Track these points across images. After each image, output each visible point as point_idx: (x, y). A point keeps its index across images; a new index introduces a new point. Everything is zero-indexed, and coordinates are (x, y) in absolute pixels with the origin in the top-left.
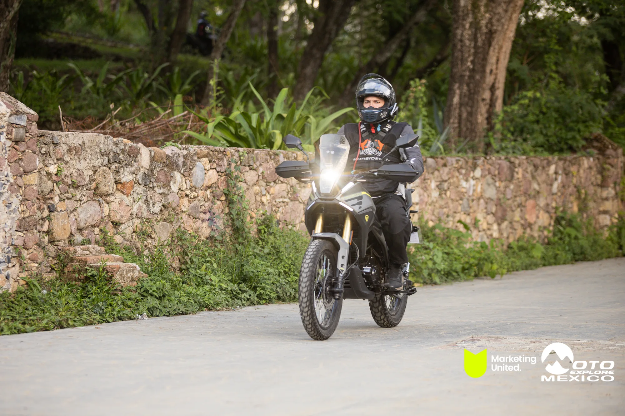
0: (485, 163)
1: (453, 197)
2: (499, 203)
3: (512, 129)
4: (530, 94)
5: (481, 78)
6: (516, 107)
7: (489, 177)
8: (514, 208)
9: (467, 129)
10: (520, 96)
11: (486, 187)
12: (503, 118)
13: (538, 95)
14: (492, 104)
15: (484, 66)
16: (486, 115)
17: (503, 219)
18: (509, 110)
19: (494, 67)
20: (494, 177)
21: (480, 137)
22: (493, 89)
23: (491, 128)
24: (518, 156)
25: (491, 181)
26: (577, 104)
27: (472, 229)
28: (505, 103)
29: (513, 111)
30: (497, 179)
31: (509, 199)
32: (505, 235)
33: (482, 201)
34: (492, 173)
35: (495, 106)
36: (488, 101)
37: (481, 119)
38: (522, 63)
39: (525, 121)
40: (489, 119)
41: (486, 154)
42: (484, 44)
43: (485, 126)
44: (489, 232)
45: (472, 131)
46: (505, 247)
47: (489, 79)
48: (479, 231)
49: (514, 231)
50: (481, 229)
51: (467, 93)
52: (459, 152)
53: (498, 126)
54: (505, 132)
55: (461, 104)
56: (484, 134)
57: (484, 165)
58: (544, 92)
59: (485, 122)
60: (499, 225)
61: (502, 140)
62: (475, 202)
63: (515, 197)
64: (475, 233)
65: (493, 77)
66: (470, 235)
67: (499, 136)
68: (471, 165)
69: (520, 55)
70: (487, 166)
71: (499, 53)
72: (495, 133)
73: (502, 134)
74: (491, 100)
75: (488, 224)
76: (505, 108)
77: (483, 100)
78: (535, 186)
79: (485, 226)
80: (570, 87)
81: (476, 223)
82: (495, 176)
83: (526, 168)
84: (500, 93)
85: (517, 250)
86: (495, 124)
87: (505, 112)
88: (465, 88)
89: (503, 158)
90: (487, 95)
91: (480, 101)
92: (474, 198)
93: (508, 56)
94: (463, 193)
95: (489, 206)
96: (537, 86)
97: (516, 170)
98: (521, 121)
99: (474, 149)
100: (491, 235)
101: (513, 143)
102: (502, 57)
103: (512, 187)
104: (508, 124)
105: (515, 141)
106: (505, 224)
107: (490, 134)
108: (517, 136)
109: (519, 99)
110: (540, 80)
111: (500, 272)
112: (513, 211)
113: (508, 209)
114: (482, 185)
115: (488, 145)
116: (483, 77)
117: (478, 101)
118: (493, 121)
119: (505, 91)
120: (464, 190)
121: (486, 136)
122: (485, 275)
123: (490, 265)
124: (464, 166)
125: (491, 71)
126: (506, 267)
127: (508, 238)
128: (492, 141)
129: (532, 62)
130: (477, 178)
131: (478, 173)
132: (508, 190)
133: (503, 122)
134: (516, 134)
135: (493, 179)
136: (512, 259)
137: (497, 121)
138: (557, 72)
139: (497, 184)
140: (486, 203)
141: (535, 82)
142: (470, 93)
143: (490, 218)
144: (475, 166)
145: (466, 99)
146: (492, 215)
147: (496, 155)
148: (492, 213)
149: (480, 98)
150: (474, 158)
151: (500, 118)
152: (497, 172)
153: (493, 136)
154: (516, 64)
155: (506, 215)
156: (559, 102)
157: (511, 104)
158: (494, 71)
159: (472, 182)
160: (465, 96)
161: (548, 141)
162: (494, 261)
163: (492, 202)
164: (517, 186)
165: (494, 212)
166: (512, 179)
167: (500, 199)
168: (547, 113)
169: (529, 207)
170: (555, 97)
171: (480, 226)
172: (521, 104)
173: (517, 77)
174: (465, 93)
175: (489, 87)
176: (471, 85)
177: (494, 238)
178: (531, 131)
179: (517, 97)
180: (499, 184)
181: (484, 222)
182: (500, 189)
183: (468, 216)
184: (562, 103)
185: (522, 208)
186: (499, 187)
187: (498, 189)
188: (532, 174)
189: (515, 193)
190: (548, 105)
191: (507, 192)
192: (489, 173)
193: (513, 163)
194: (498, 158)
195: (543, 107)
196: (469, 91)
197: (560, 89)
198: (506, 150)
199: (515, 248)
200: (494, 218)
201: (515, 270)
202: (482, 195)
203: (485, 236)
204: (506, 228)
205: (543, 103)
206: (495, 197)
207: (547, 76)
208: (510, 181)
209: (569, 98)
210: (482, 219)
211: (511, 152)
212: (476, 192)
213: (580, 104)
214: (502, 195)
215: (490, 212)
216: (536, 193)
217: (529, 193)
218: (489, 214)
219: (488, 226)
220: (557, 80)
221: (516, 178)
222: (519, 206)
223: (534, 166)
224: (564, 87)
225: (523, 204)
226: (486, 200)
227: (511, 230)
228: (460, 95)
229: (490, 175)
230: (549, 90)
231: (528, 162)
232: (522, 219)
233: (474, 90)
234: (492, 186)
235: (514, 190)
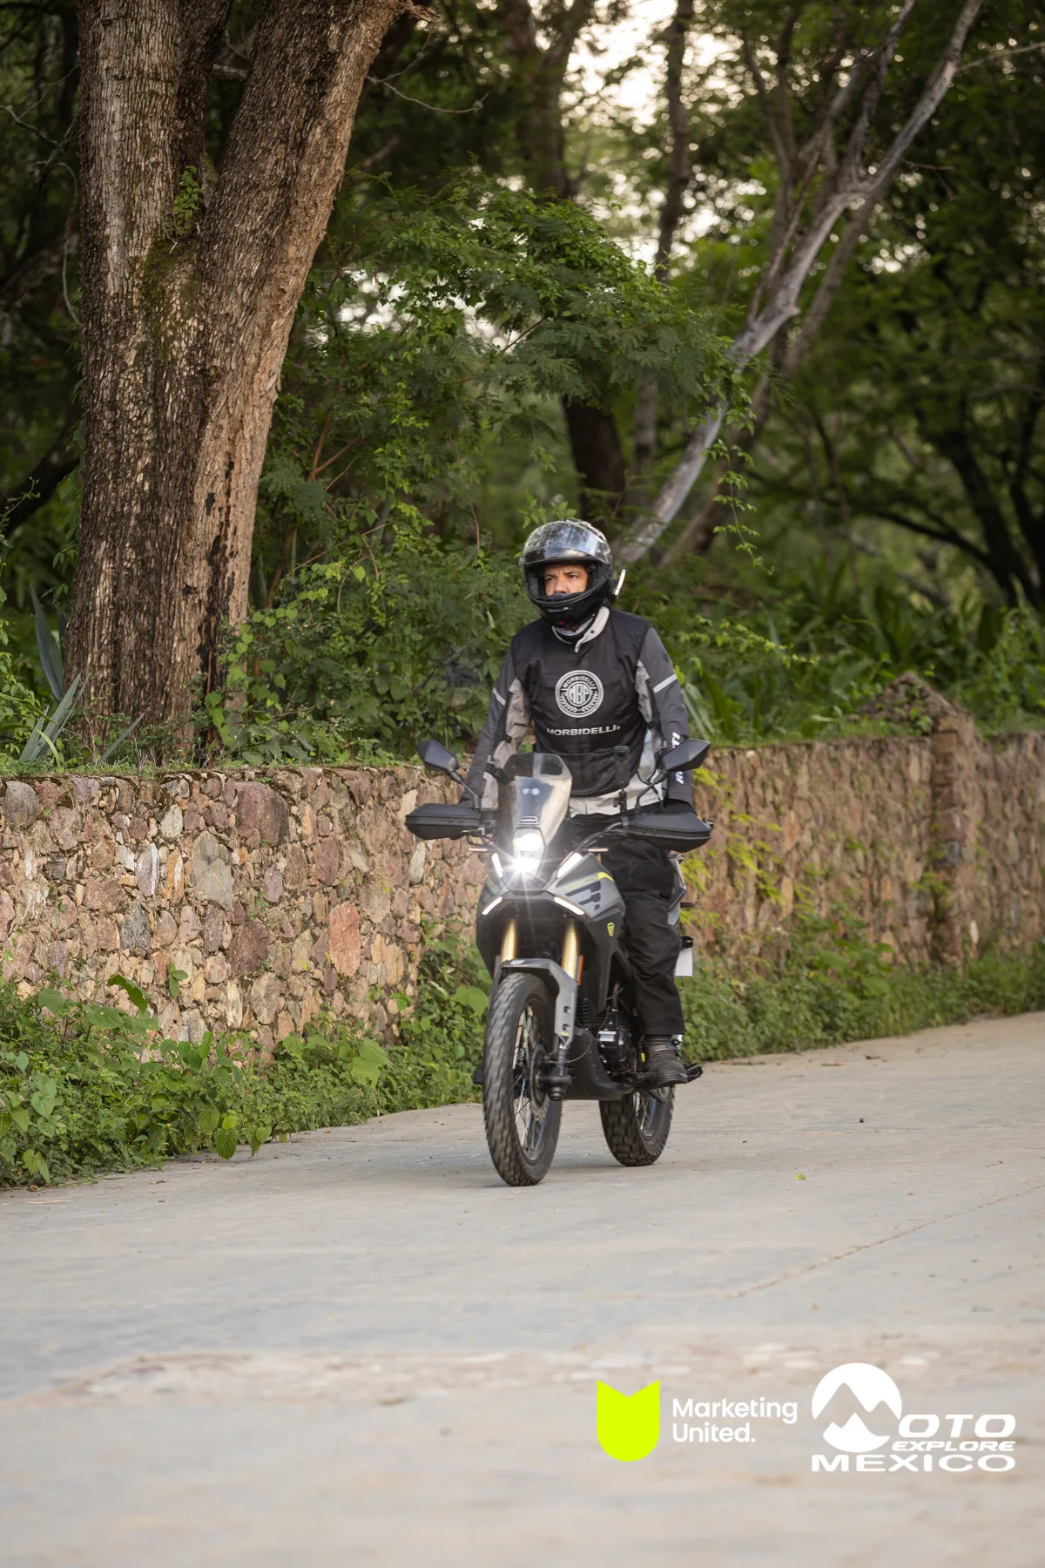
0: (196, 791)
1: (96, 904)
2: (241, 917)
3: (281, 682)
4: (332, 570)
5: (179, 523)
6: (291, 613)
7: (207, 835)
8: (292, 934)
9: (142, 685)
10: (303, 577)
11: (198, 866)
12: (250, 645)
13: (360, 573)
14: (216, 605)
15: (187, 485)
16: (197, 641)
17: (257, 966)
18: (270, 622)
19: (219, 487)
20: (223, 836)
21: (179, 708)
22: (217, 554)
23: (214, 678)
24: (301, 769)
25: (213, 847)
26: (479, 597)
27: (158, 1001)
28: (256, 600)
29: (280, 625)
30: (234, 841)
31: (273, 904)
32: (265, 1017)
33: (188, 911)
34: (220, 825)
35: (226, 611)
36: (203, 595)
37: (183, 651)
38: (306, 474)
39: (322, 656)
40: (207, 652)
41: (199, 761)
42: (184, 415)
43: (197, 675)
44: (211, 1010)
45: (158, 689)
46: (266, 1056)
47: (205, 526)
48: (182, 1009)
49: (291, 1003)
50: (187, 1002)
51: (137, 572)
52: (111, 760)
53: (237, 674)
54: (261, 692)
55: (118, 608)
56: (194, 699)
57: (190, 799)
58: (376, 563)
59: (197, 660)
60: (245, 985)
61: (251, 718)
62: (165, 914)
63: (294, 894)
64: (169, 1012)
65: (216, 518)
66: (154, 1022)
67: (239, 704)
68: (150, 801)
69: (300, 448)
70: (203, 802)
71: (232, 442)
72: (225, 697)
73: (251, 700)
74: (210, 591)
75: (208, 984)
76: (258, 617)
77: (188, 590)
78: (359, 861)
79: (200, 991)
80: (457, 543)
81: (170, 982)
82: (228, 831)
83: (327, 805)
84: (239, 568)
85: (302, 1065)
86: (228, 663)
87: (258, 629)
88: (130, 554)
89: (252, 774)
90: (199, 575)
91: (179, 594)
92: (164, 903)
93: (261, 450)
94: (129, 891)
95: (212, 929)
96: (354, 546)
97: (294, 809)
98: (310, 656)
99: (160, 749)
100: (221, 1019)
101: (284, 725)
102: (242, 455)
103: (282, 865)
104: (268, 665)
105: (290, 718)
106: (266, 979)
107: (213, 698)
108: (296, 706)
109: (299, 588)
110: (364, 527)
111: (249, 1137)
112: (286, 940)
113: (273, 935)
114: (185, 860)
115: (207, 733)
116: (186, 519)
117: (170, 596)
118: (221, 659)
119: (254, 563)
120: (131, 880)
121: (200, 707)
122: (202, 1148)
123: (216, 1116)
124: (125, 803)
125: (211, 499)
126: (268, 1120)
127: (274, 1026)
128: (218, 720)
129: (336, 468)
130: (168, 841)
131: (172, 823)
132: (269, 873)
133: (251, 660)
134: (292, 697)
135: (221, 840)
136: (288, 1094)
137: (232, 657)
138: (416, 500)
139: (236, 857)
140: (203, 919)
141: (349, 533)
142: (147, 573)
143: (217, 967)
144: (162, 803)
145: (134, 590)
146: (221, 954)
147: (230, 765)
148: (221, 949)
149: (176, 587)
150: (161, 778)
151: (242, 648)
152: (233, 820)
153: (221, 704)
154: (287, 478)
155: (267, 953)
156: (426, 594)
157: (276, 605)
158: (220, 500)
159: (156, 854)
160: (130, 580)
161: (394, 715)
162: (229, 1103)
163: (221, 913)
164: (299, 859)
165: (226, 946)
166: (281, 841)
167: (245, 906)
168: (387, 629)
169: (337, 928)
170: (410, 577)
171: (185, 992)
172: (306, 602)
173: (293, 518)
174: (130, 570)
175: (203, 551)
176: (148, 544)
177: (231, 1029)
178: (339, 686)
179: (294, 581)
180: (242, 856)
181: (196, 978)
182: (245, 873)
183: (145, 963)
184: (432, 595)
185: (317, 931)
186: (243, 866)
187: (238, 872)
188: (344, 821)
189: (293, 883)
190: (391, 603)
191: (267, 881)
192: (207, 825)
193: (285, 788)
194: (238, 775)
195: (375, 608)
196: (144, 564)
197: (429, 551)
198: (262, 748)
199: (297, 1055)
200: (228, 966)
201: (297, 1127)
202: (187, 894)
203: (202, 1022)
204: (267, 996)
205: (375, 599)
206: (228, 898)
207: (386, 512)
208: (275, 847)
209: (456, 581)
210: (189, 970)
211: (278, 754)
212: (169, 884)
213: (489, 601)
214: (255, 893)
215: (214, 948)
216: (360, 881)
217: (336, 883)
218: (212, 954)
219: (211, 989)
220: (416, 523)
221: (293, 836)
222: (305, 926)
223: (352, 796)
224: (440, 547)
225: (319, 918)
226: (202, 909)
227: (282, 1002)
228: (116, 578)
229: (212, 829)
230: (393, 557)
231: (329, 785)
232: (316, 965)
233: (159, 562)
234: (220, 862)
235: (289, 875)
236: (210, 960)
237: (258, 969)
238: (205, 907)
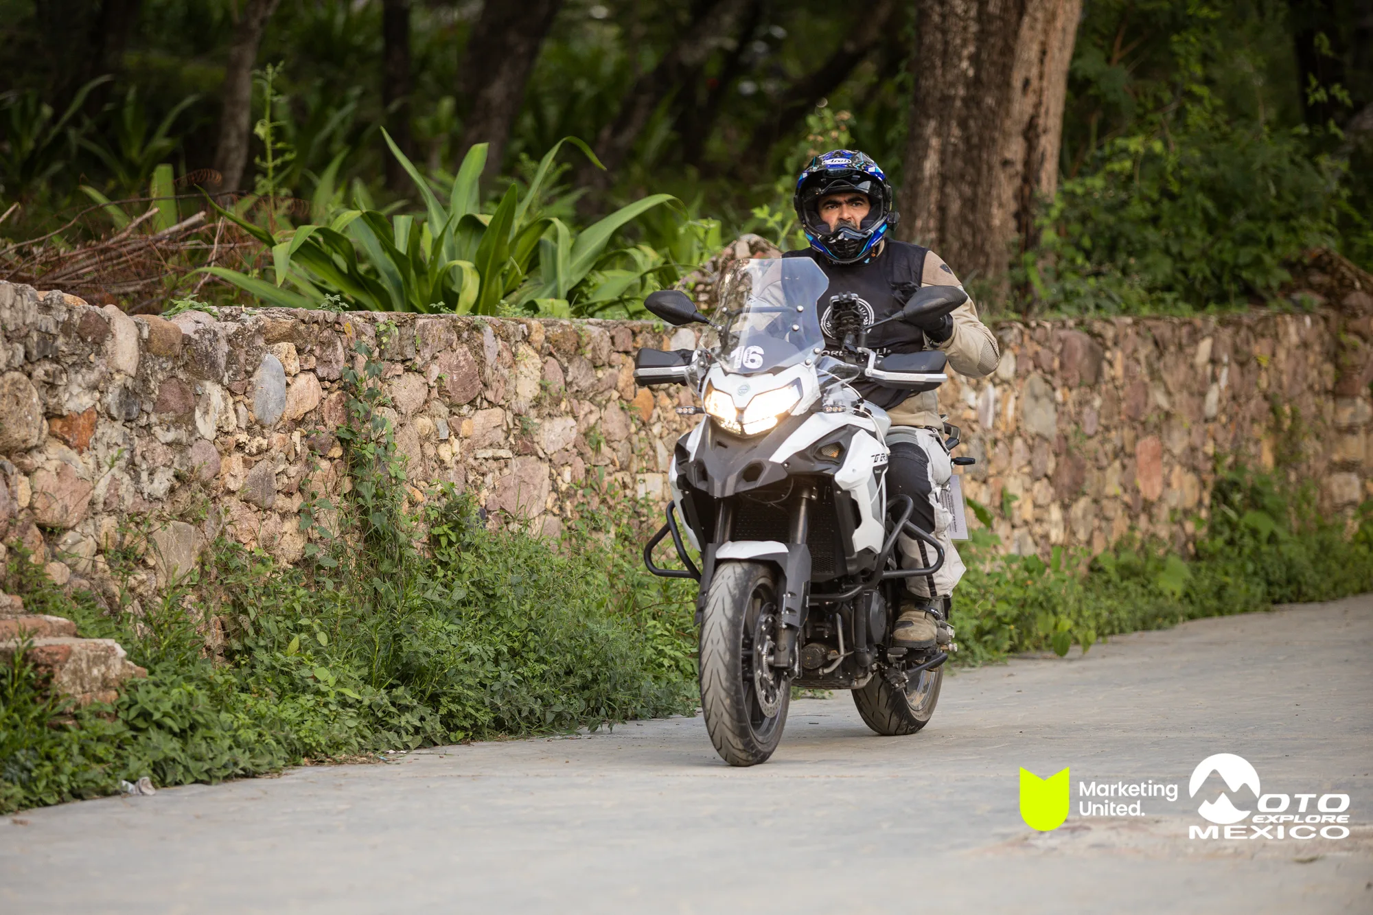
0: (1027, 340)
2: (1064, 449)
4: (1135, 144)
5: (999, 103)
6: (1097, 182)
7: (1035, 377)
8: (1104, 462)
9: (966, 246)
10: (1107, 150)
11: (1028, 404)
12: (1063, 212)
13: (1158, 146)
14: (1030, 176)
15: (1006, 71)
16: (1013, 206)
17: (1076, 491)
18: (1079, 190)
19: (1034, 73)
20: (1049, 377)
21: (998, 266)
22: (1031, 132)
23: (1029, 240)
24: (1113, 318)
25: (1040, 387)
26: (1264, 168)
27: (995, 519)
28: (1065, 171)
29: (1089, 193)
30: (1057, 382)
31: (1090, 437)
32: (1082, 535)
33: (1018, 442)
34: (1046, 367)
35: (1038, 181)
36: (1019, 167)
37: (1001, 216)
38: (1109, 60)
39: (1121, 220)
40: (1022, 217)
41: (1026, 313)
42: (1005, 9)
43: (1015, 237)
44: (1038, 529)
45: (980, 250)
46: (1083, 570)
47: (1021, 107)
48: (1013, 527)
49: (1104, 524)
50: (1017, 521)
51: (961, 146)
53: (1049, 236)
54: (1069, 252)
55: (945, 178)
56: (1009, 258)
57: (1022, 345)
58: (1171, 138)
59: (1012, 225)
60: (1065, 507)
61: (1063, 274)
62: (1001, 446)
63: (1107, 429)
64: (1002, 529)
65: (1031, 99)
66: (993, 538)
67: (1051, 262)
69: (1104, 38)
70: (1032, 347)
71: (1046, 32)
72: (1039, 255)
74: (1028, 163)
75: (1036, 506)
76: (1068, 186)
77: (1006, 163)
78: (1160, 399)
79: (1028, 512)
80: (1243, 121)
81: (1004, 504)
82: (1052, 373)
83: (1135, 351)
84: (1050, 144)
85: (1115, 578)
86: (1040, 229)
87: (1069, 196)
88: (956, 131)
89: (1071, 323)
90: (1015, 149)
91: (998, 166)
92: (999, 435)
93: (1070, 39)
94: (968, 423)
95: (1038, 458)
96: (1152, 123)
97: (1108, 355)
98: (1112, 220)
100: (1046, 537)
101: (1092, 281)
102: (1054, 43)
103: (1097, 402)
104: (1075, 228)
105: (1098, 274)
106: (1082, 503)
107: (1028, 257)
109: (1103, 160)
110: (1160, 105)
111: (1080, 638)
112: (1101, 469)
113: (1089, 464)
114: (1017, 398)
116: (1005, 100)
117: (990, 168)
118: (1035, 223)
119: (1063, 139)
120: (971, 415)
121: (1017, 264)
122: (1038, 647)
125: (1027, 83)
126: (1093, 623)
127: (1089, 542)
128: (1033, 276)
129: (1135, 53)
130: (1004, 382)
131: (1007, 366)
132: (1086, 410)
133: (1061, 224)
134: (1097, 256)
135: (1047, 381)
136: (1107, 602)
137: (1046, 222)
138: (1207, 82)
139: (1059, 395)
140: (1031, 449)
141: (1147, 112)
142: (970, 147)
143: (1042, 491)
145: (959, 163)
146: (1045, 481)
147: (1053, 316)
148: (1046, 476)
149: (996, 160)
150: (997, 326)
151: (1055, 213)
152: (1056, 364)
153: (1034, 263)
154: (1093, 64)
155: (1084, 480)
156: (1215, 164)
157: (1083, 175)
158: (1035, 83)
159: (993, 392)
160: (955, 153)
161: (1184, 272)
162: (1060, 609)
163: (1046, 445)
164: (1112, 399)
165: (1050, 472)
166: (1097, 381)
167: (1066, 438)
168: (1180, 196)
169: (1143, 458)
170: (1202, 150)
171: (1016, 513)
172: (1112, 173)
173: (1097, 99)
174: (955, 145)
175: (1020, 127)
176: (972, 123)
177: (1053, 545)
178: (1138, 246)
179: (1099, 154)
180: (1064, 395)
181: (1025, 501)
182: (1066, 409)
183: (984, 487)
184: (1222, 167)
185: (1126, 461)
186: (1064, 404)
187: (1060, 409)
188: (1150, 365)
189: (1106, 418)
190: (1184, 173)
191: (1085, 417)
192: (1036, 367)
193: (1100, 335)
194: (1059, 324)
195: (1171, 179)
196: (967, 140)
197: (1217, 127)
198: (1077, 301)
199: (1110, 569)
200: (1052, 490)
201: (1117, 630)
202: (1018, 428)
203: (1030, 540)
204: (1084, 517)
205: (1169, 168)
206: (1052, 431)
207: (1178, 93)
208: (1092, 387)
209: (1243, 153)
210: (1019, 492)
211: (1092, 307)
212: (1003, 418)
213: (1272, 170)
214: (1073, 427)
215: (1040, 474)
216: (1162, 417)
217: (1143, 418)
218: (1038, 479)
219: (1038, 511)
220: (1206, 102)
221: (1107, 377)
222: (1116, 456)
223: (1156, 343)
224: (1228, 123)
225: (1128, 449)
226: (1030, 442)
227: (1096, 523)
228: (943, 153)
229: (1040, 371)
230: (1186, 133)
231: (1138, 334)
232: (1125, 490)
233: (981, 138)
234: (1045, 401)
235: (1103, 412)
236: (1037, 486)
237: (1076, 492)
238: (1033, 439)
